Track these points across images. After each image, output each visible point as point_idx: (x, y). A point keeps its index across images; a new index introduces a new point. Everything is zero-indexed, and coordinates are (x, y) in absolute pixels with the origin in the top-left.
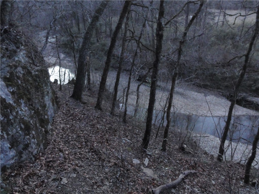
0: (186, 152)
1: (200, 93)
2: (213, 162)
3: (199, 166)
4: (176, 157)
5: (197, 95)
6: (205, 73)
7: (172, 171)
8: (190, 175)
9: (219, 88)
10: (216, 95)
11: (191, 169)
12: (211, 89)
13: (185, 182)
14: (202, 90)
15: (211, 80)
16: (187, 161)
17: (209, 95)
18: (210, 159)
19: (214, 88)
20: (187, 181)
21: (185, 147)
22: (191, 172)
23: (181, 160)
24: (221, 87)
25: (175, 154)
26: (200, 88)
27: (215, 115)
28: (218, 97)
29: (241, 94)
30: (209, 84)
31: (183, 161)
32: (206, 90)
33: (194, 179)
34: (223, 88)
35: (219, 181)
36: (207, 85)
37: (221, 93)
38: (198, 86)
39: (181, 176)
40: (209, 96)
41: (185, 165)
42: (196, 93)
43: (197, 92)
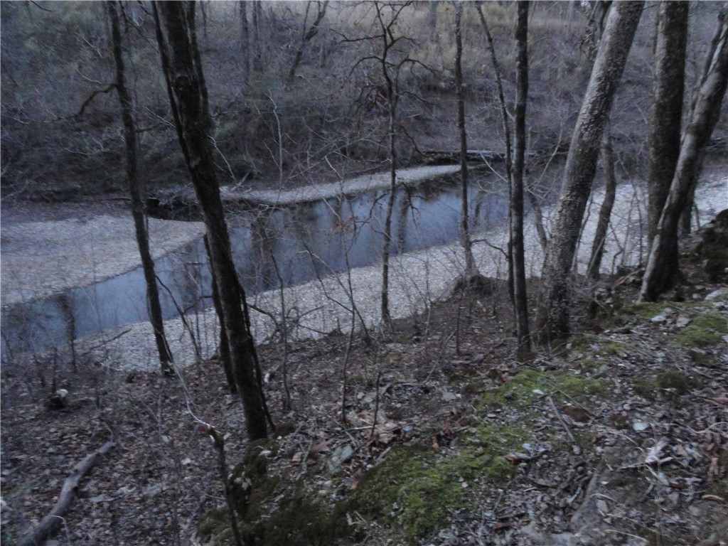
0: (72, 406)
1: (62, 218)
2: (157, 389)
3: (120, 423)
4: (43, 439)
5: (54, 229)
6: (50, 154)
7: (33, 492)
8: (97, 465)
9: (113, 191)
10: (110, 212)
11: (100, 444)
12: (91, 198)
13: (85, 495)
14: (64, 209)
15: (81, 173)
16: (81, 432)
17: (91, 219)
18: (147, 385)
19: (98, 194)
20: (90, 486)
21: (63, 395)
22: (98, 455)
23: (63, 440)
24: (114, 186)
25: (38, 434)
26: (56, 205)
27: (130, 265)
28: (119, 217)
29: (172, 191)
30: (79, 186)
31: (70, 438)
32: (77, 205)
33: (114, 466)
34: (121, 187)
35: (181, 425)
36: (75, 191)
37: (122, 203)
38: (47, 201)
39: (68, 485)
40: (92, 221)
41: (79, 444)
42: (50, 225)
43: (51, 220)
